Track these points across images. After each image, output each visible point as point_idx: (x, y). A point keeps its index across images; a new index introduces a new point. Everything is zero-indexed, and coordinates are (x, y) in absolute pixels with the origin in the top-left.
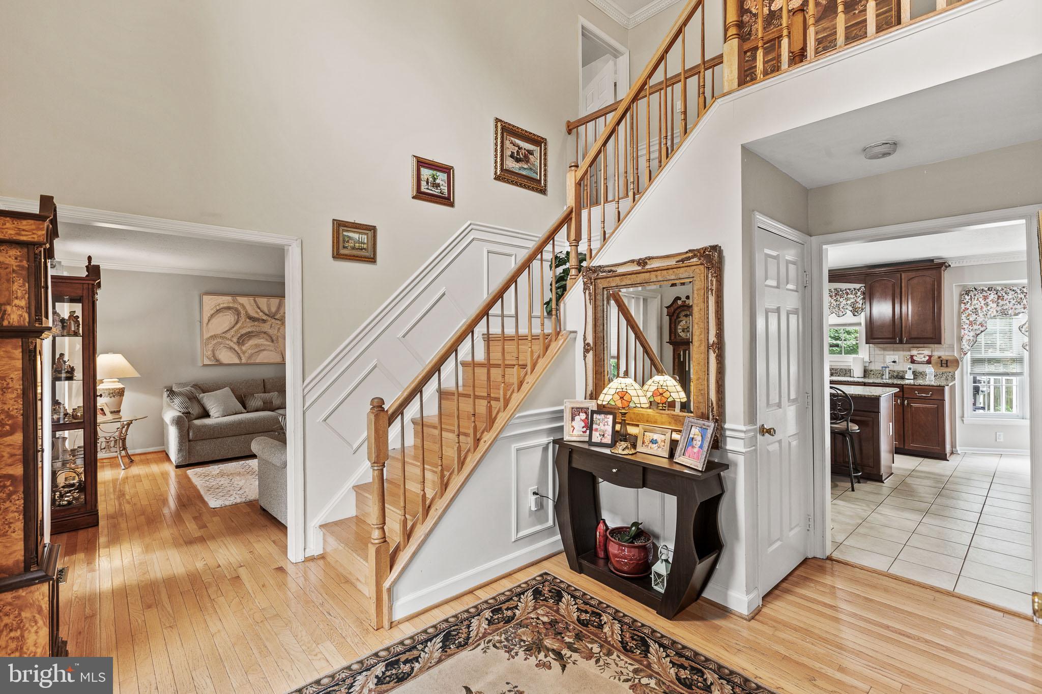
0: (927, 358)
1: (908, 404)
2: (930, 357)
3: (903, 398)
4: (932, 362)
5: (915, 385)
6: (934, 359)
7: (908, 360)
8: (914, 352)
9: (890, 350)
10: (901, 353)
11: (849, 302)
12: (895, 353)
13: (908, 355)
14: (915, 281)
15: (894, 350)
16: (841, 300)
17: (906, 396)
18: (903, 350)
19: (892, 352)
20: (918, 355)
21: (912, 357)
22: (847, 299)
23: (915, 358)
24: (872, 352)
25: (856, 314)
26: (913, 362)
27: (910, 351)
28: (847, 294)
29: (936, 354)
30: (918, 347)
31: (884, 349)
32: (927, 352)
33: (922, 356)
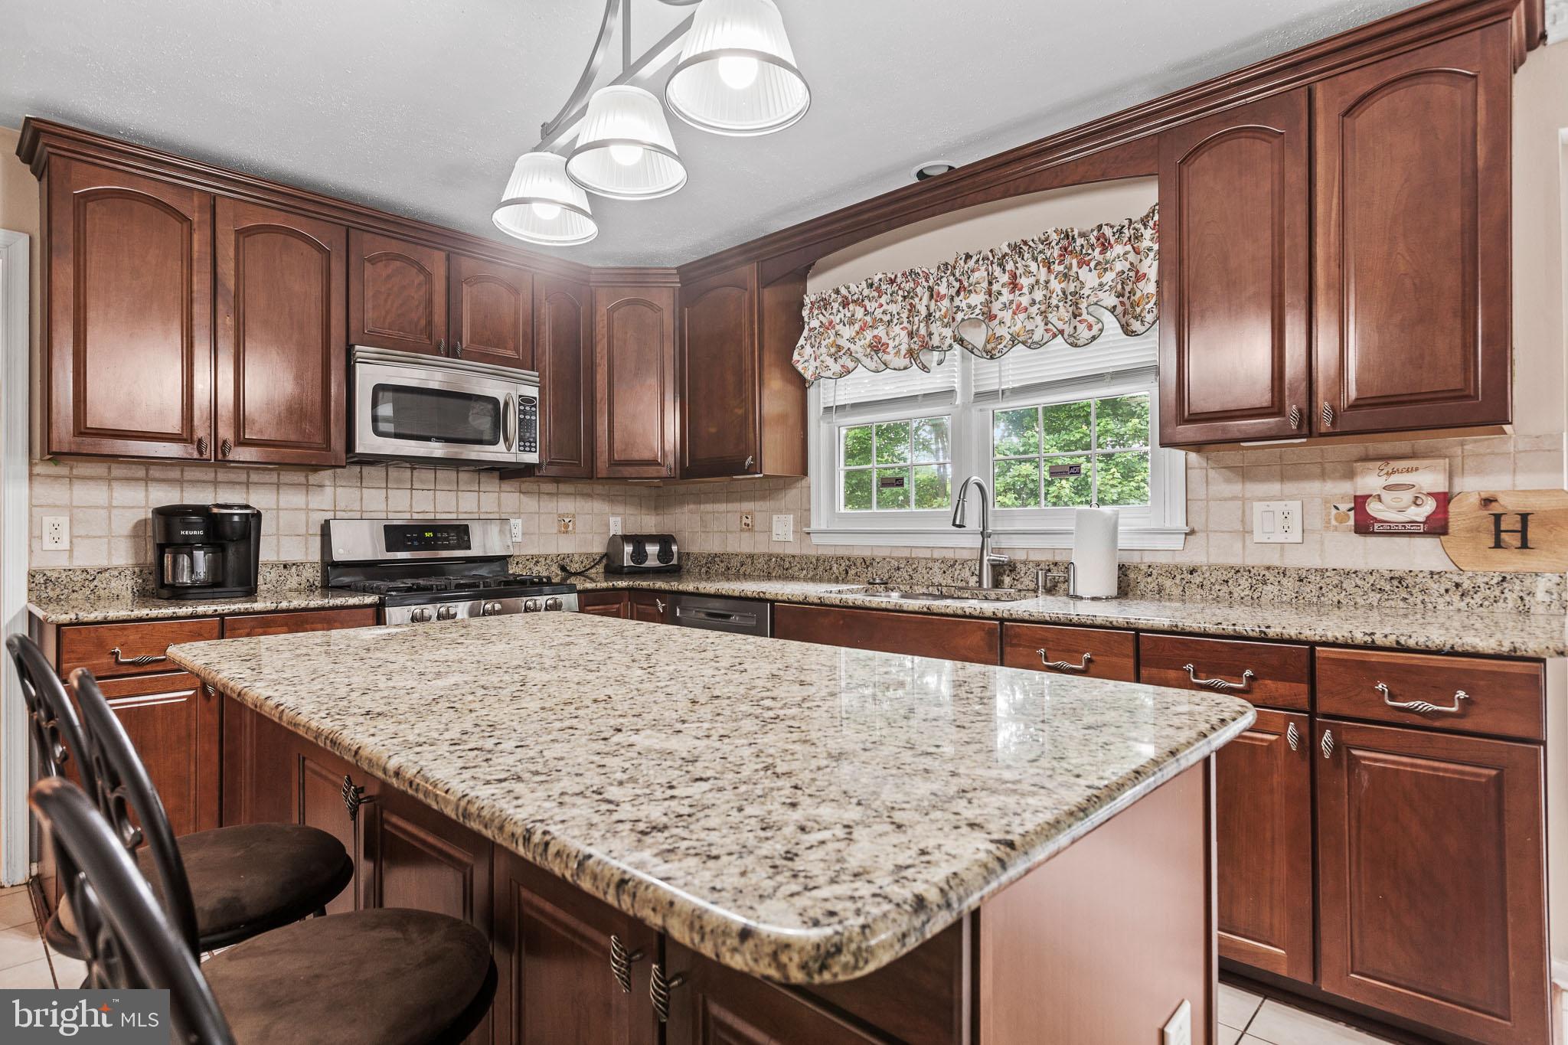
0: (1430, 506)
1: (1337, 748)
2: (1444, 500)
3: (1313, 712)
4: (1454, 525)
5: (1373, 647)
6: (1459, 514)
7: (1341, 519)
8: (1371, 481)
9: (1268, 478)
10: (1314, 487)
11: (1109, 277)
12: (1291, 487)
13: (1343, 498)
14: (1376, 110)
15: (1283, 478)
16: (1084, 273)
17: (1325, 705)
18: (1323, 476)
19: (1275, 488)
20: (1387, 496)
21: (1360, 503)
22: (1103, 267)
23: (1373, 508)
24: (1199, 490)
25: (1136, 326)
26: (1365, 526)
27: (1350, 475)
28: (1105, 246)
29: (1471, 486)
30: (1386, 458)
31: (1245, 474)
32: (1429, 478)
33: (1407, 496)
